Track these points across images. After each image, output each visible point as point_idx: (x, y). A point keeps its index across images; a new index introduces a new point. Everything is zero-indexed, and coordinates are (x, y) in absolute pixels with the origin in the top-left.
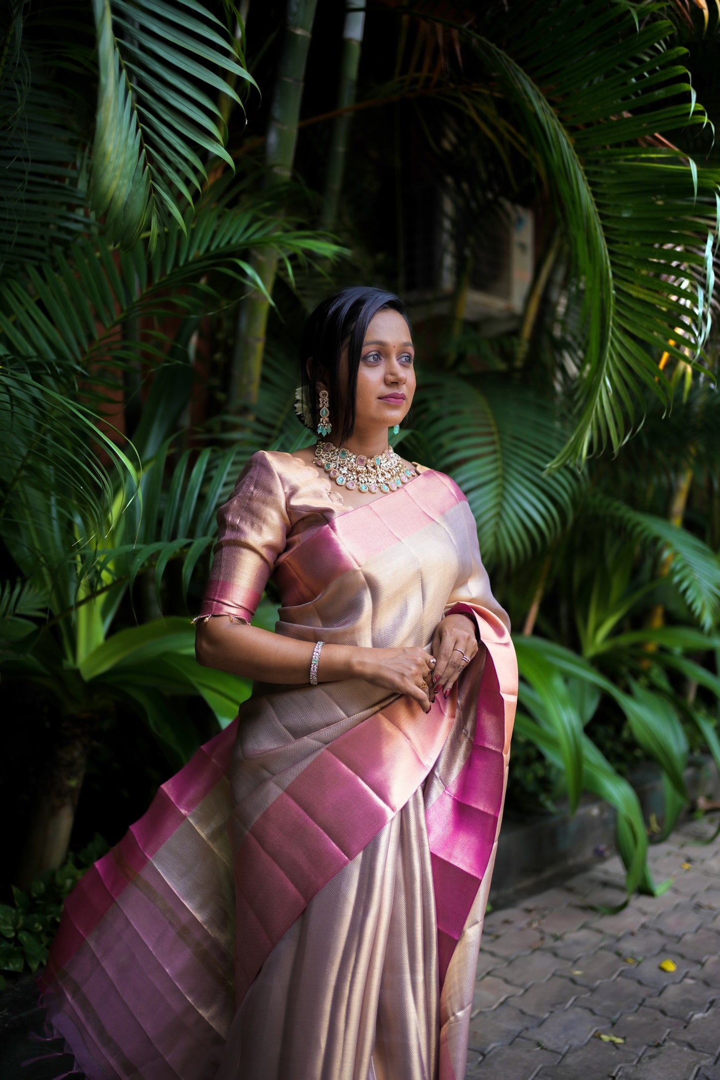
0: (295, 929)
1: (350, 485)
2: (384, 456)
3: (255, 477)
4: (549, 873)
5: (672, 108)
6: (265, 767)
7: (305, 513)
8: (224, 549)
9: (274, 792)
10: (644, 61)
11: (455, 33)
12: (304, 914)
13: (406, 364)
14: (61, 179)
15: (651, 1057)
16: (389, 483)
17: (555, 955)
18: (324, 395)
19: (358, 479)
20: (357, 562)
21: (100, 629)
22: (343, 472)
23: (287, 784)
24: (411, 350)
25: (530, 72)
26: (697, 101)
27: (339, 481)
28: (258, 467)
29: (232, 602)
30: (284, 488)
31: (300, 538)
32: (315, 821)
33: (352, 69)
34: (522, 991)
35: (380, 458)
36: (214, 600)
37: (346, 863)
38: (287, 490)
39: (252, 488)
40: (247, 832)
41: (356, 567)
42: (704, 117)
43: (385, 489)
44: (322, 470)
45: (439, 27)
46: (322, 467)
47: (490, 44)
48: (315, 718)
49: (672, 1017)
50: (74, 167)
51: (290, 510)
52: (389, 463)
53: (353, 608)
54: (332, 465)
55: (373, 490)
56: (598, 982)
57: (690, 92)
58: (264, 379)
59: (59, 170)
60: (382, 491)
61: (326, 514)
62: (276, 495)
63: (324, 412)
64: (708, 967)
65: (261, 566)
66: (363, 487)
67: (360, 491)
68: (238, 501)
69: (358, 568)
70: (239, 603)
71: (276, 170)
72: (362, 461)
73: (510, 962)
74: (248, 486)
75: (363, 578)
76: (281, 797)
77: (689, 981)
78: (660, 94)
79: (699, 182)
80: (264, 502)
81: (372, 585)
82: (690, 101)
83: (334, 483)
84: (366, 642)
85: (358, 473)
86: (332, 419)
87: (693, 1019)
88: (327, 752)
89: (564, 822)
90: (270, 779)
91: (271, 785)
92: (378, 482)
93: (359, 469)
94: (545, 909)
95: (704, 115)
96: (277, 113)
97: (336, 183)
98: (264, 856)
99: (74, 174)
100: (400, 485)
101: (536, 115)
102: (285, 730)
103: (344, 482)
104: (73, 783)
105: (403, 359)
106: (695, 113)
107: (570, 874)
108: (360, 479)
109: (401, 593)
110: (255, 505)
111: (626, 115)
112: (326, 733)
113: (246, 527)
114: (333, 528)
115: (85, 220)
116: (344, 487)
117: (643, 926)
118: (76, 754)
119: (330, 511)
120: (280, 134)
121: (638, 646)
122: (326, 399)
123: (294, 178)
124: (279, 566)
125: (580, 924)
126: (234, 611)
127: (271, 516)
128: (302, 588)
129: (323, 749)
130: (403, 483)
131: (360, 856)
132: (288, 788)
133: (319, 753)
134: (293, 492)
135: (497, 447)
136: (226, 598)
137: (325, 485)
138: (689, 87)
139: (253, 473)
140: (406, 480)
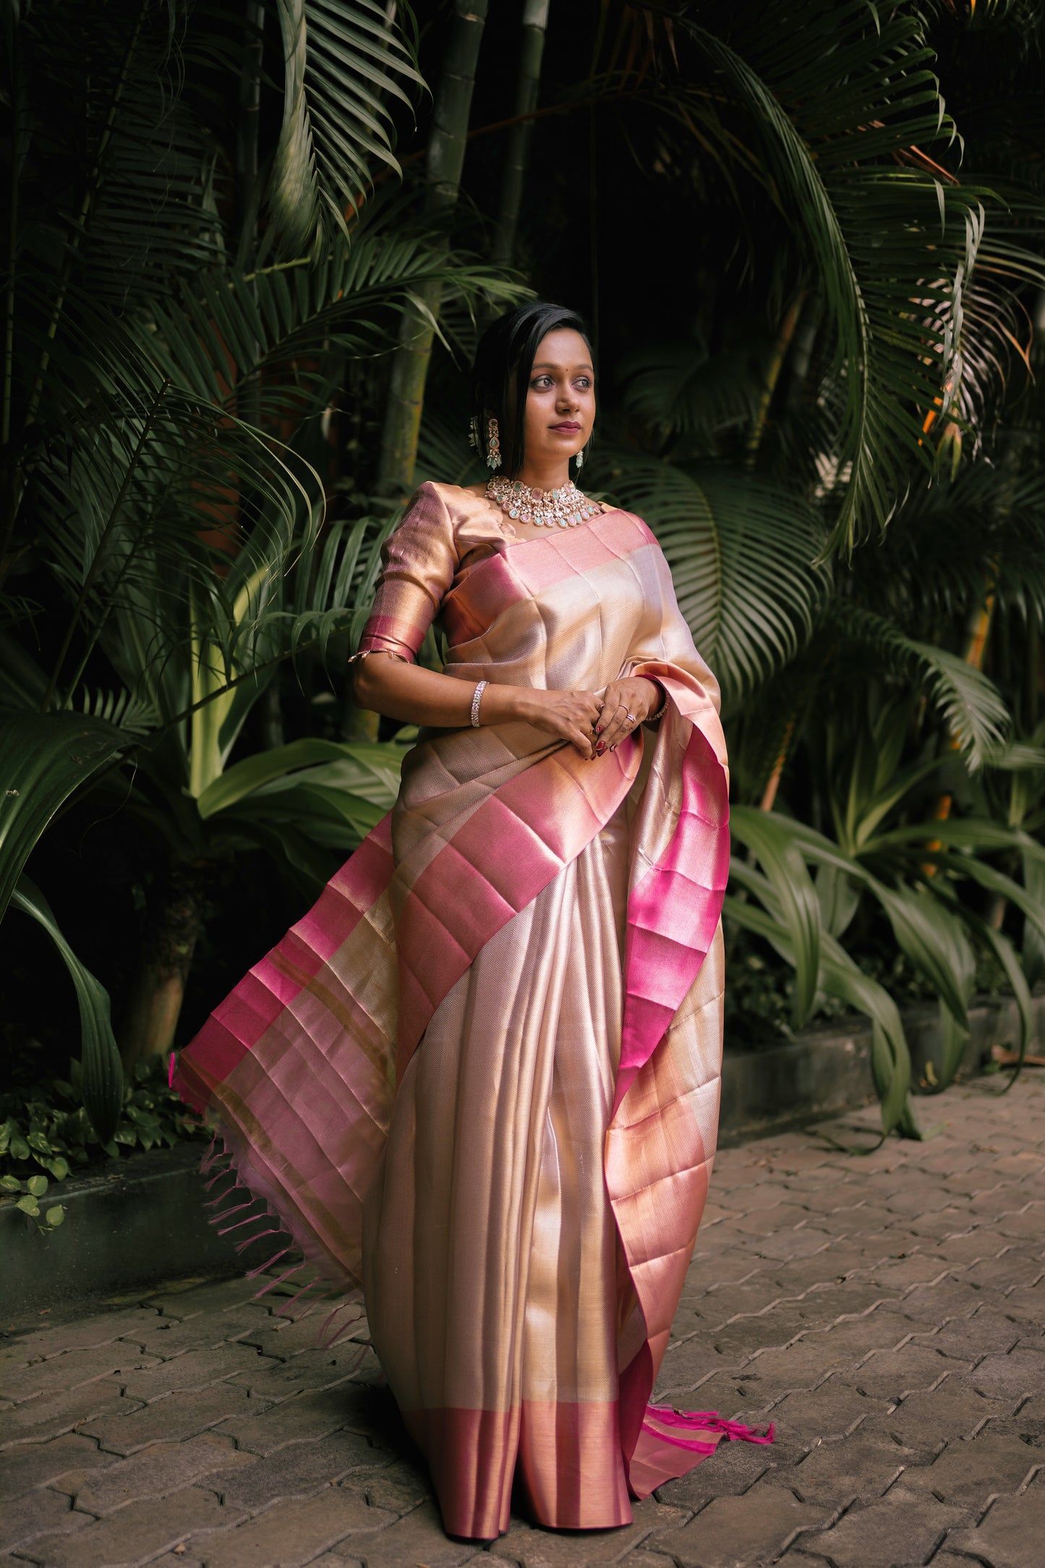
0: (463, 982)
1: (524, 518)
2: (563, 490)
3: (422, 508)
4: (785, 1117)
5: (922, 119)
6: (429, 817)
7: (474, 545)
8: (386, 583)
9: (438, 844)
10: (887, 64)
11: (669, 24)
12: (472, 966)
13: (583, 389)
14: (183, 196)
15: (891, 1266)
16: (568, 518)
17: (786, 1187)
18: (494, 424)
19: (533, 513)
20: (529, 591)
21: (218, 761)
22: (516, 505)
23: (452, 836)
24: (591, 375)
25: (760, 73)
26: (946, 112)
27: (512, 514)
28: (425, 498)
29: (393, 637)
30: (451, 519)
31: (468, 571)
32: (481, 873)
33: (535, 66)
34: (741, 1215)
35: (558, 491)
36: (374, 636)
37: (513, 916)
38: (456, 521)
39: (418, 519)
40: (409, 892)
41: (528, 596)
42: (950, 129)
43: (563, 523)
44: (494, 503)
45: (648, 15)
46: (494, 499)
47: (712, 37)
48: (481, 761)
49: (924, 1237)
50: (198, 182)
51: (459, 540)
52: (569, 498)
53: (526, 641)
54: (505, 498)
55: (549, 523)
56: (837, 1210)
57: (938, 101)
58: (420, 456)
59: (182, 186)
60: (560, 526)
61: (496, 545)
62: (443, 525)
63: (494, 442)
64: (976, 1201)
65: (425, 602)
66: (538, 521)
67: (535, 525)
68: (402, 532)
69: (532, 598)
70: (401, 639)
71: (440, 189)
72: (538, 494)
73: (728, 1192)
74: (414, 517)
75: (536, 610)
76: (445, 849)
77: (951, 1211)
78: (907, 102)
79: (946, 206)
80: (430, 533)
81: (547, 617)
82: (938, 112)
83: (506, 516)
84: (539, 682)
85: (533, 505)
86: (502, 450)
87: (949, 1239)
88: (495, 799)
89: (807, 1054)
90: (435, 830)
91: (435, 837)
92: (555, 517)
93: (534, 501)
94: (777, 1149)
95: (952, 127)
96: (441, 119)
97: (512, 212)
98: (428, 914)
99: (198, 190)
100: (580, 520)
101: (772, 126)
102: (450, 775)
103: (518, 515)
104: (183, 950)
105: (580, 383)
106: (944, 125)
107: (815, 1120)
108: (535, 513)
109: (578, 625)
110: (420, 537)
111: (878, 124)
112: (495, 776)
113: (410, 559)
114: (504, 556)
115: (211, 246)
116: (517, 521)
117: (903, 1166)
118: (188, 913)
119: (500, 541)
120: (445, 144)
121: (918, 845)
122: (496, 428)
123: (461, 198)
124: (447, 604)
125: (821, 1163)
126: (395, 648)
127: (437, 548)
128: (470, 622)
129: (490, 796)
130: (584, 520)
131: (533, 902)
132: (453, 838)
133: (486, 799)
134: (463, 521)
135: (715, 545)
136: (385, 633)
137: (495, 517)
138: (938, 95)
139: (420, 504)
140: (587, 517)
